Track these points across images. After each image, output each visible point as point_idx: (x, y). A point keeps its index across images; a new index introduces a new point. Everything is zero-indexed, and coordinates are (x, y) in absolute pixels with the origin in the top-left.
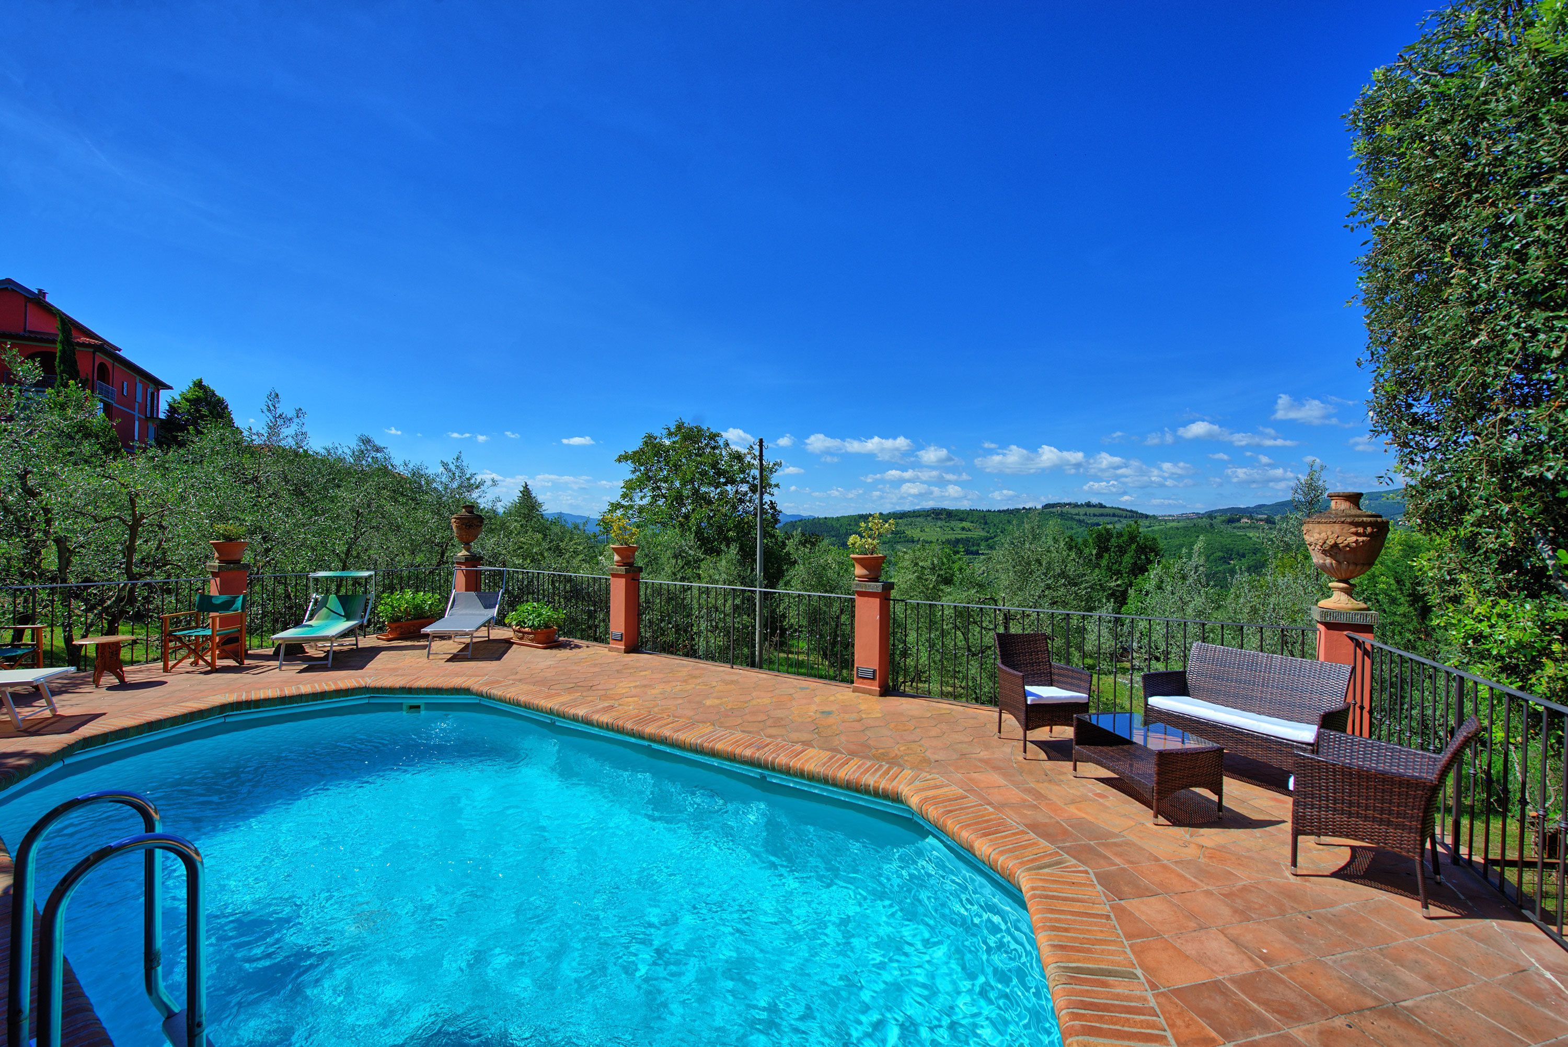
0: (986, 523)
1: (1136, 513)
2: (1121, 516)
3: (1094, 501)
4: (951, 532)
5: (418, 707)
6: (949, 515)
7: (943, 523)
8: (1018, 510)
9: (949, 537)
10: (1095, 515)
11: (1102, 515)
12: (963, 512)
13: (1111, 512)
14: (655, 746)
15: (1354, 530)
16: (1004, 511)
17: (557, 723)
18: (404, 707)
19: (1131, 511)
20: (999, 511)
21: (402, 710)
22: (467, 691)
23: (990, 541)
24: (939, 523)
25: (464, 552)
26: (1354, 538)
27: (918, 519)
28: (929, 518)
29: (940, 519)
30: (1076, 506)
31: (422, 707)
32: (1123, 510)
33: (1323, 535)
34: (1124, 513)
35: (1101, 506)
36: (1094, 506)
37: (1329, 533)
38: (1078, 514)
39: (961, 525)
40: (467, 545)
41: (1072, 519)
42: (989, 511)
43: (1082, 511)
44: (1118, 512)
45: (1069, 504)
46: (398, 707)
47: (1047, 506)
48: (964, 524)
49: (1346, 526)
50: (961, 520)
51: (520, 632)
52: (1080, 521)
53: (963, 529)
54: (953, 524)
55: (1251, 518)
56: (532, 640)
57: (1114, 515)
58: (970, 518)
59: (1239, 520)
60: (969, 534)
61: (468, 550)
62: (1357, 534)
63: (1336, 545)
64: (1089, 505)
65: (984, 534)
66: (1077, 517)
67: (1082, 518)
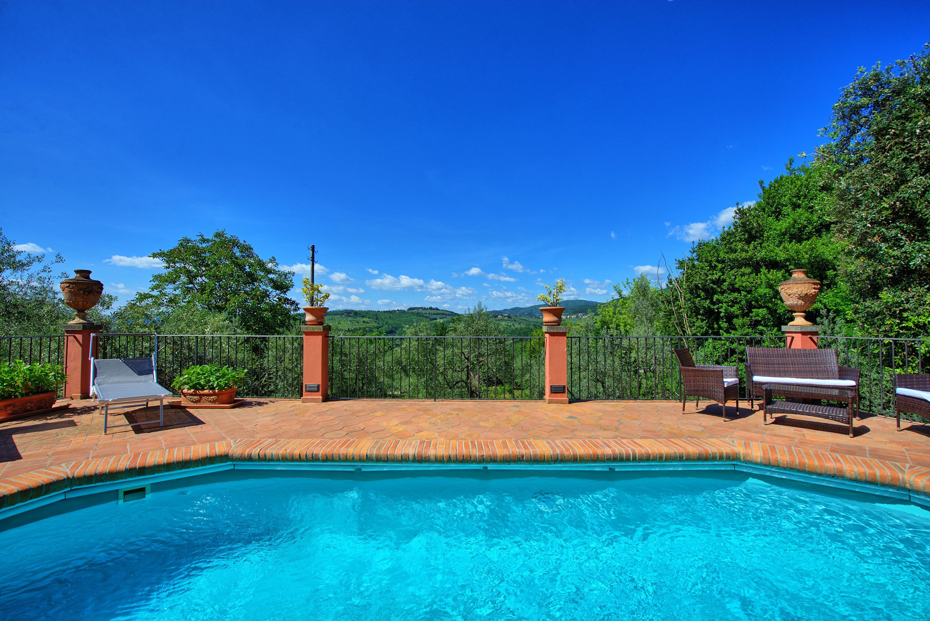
0: (377, 319)
1: (453, 313)
2: (446, 315)
3: (434, 306)
4: (357, 324)
5: (143, 490)
6: (356, 314)
7: (352, 318)
8: (395, 311)
9: (356, 327)
10: (434, 314)
11: (437, 314)
12: (364, 312)
13: (442, 312)
14: (491, 467)
15: (813, 286)
16: (387, 312)
17: (363, 470)
18: (121, 494)
19: (451, 312)
20: (384, 312)
21: (117, 498)
22: (224, 458)
23: (380, 329)
24: (350, 319)
25: (77, 320)
26: (814, 290)
27: (336, 316)
28: (343, 316)
29: (350, 316)
30: (425, 309)
31: (148, 489)
32: (447, 311)
33: (800, 289)
34: (448, 313)
35: (437, 309)
36: (434, 309)
37: (803, 288)
38: (426, 314)
39: (363, 320)
40: (81, 312)
41: (423, 316)
42: (379, 311)
43: (428, 312)
44: (445, 312)
45: (421, 308)
46: (113, 496)
47: (410, 309)
48: (365, 319)
49: (810, 284)
50: (363, 317)
51: (196, 395)
52: (427, 317)
53: (364, 322)
54: (358, 319)
55: (502, 315)
56: (214, 402)
57: (443, 314)
58: (368, 316)
59: (497, 317)
60: (368, 325)
61: (83, 318)
62: (814, 288)
63: (806, 294)
64: (431, 308)
65: (376, 325)
66: (425, 315)
67: (427, 315)
